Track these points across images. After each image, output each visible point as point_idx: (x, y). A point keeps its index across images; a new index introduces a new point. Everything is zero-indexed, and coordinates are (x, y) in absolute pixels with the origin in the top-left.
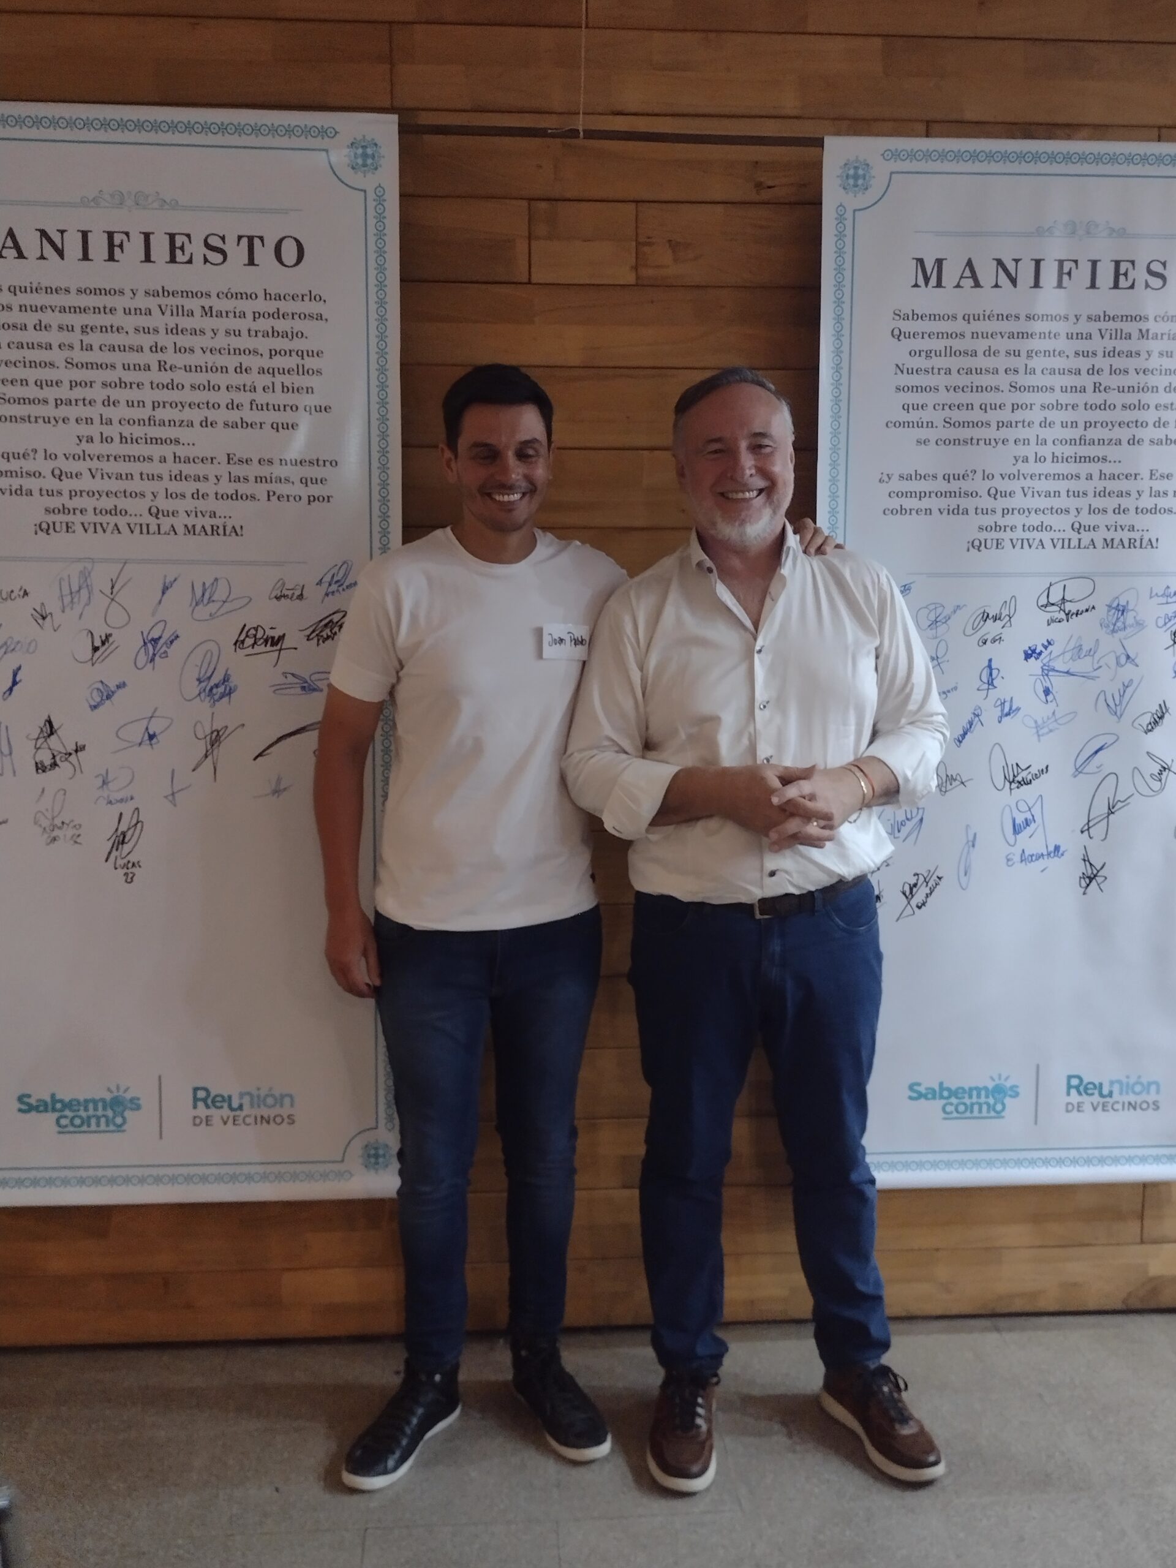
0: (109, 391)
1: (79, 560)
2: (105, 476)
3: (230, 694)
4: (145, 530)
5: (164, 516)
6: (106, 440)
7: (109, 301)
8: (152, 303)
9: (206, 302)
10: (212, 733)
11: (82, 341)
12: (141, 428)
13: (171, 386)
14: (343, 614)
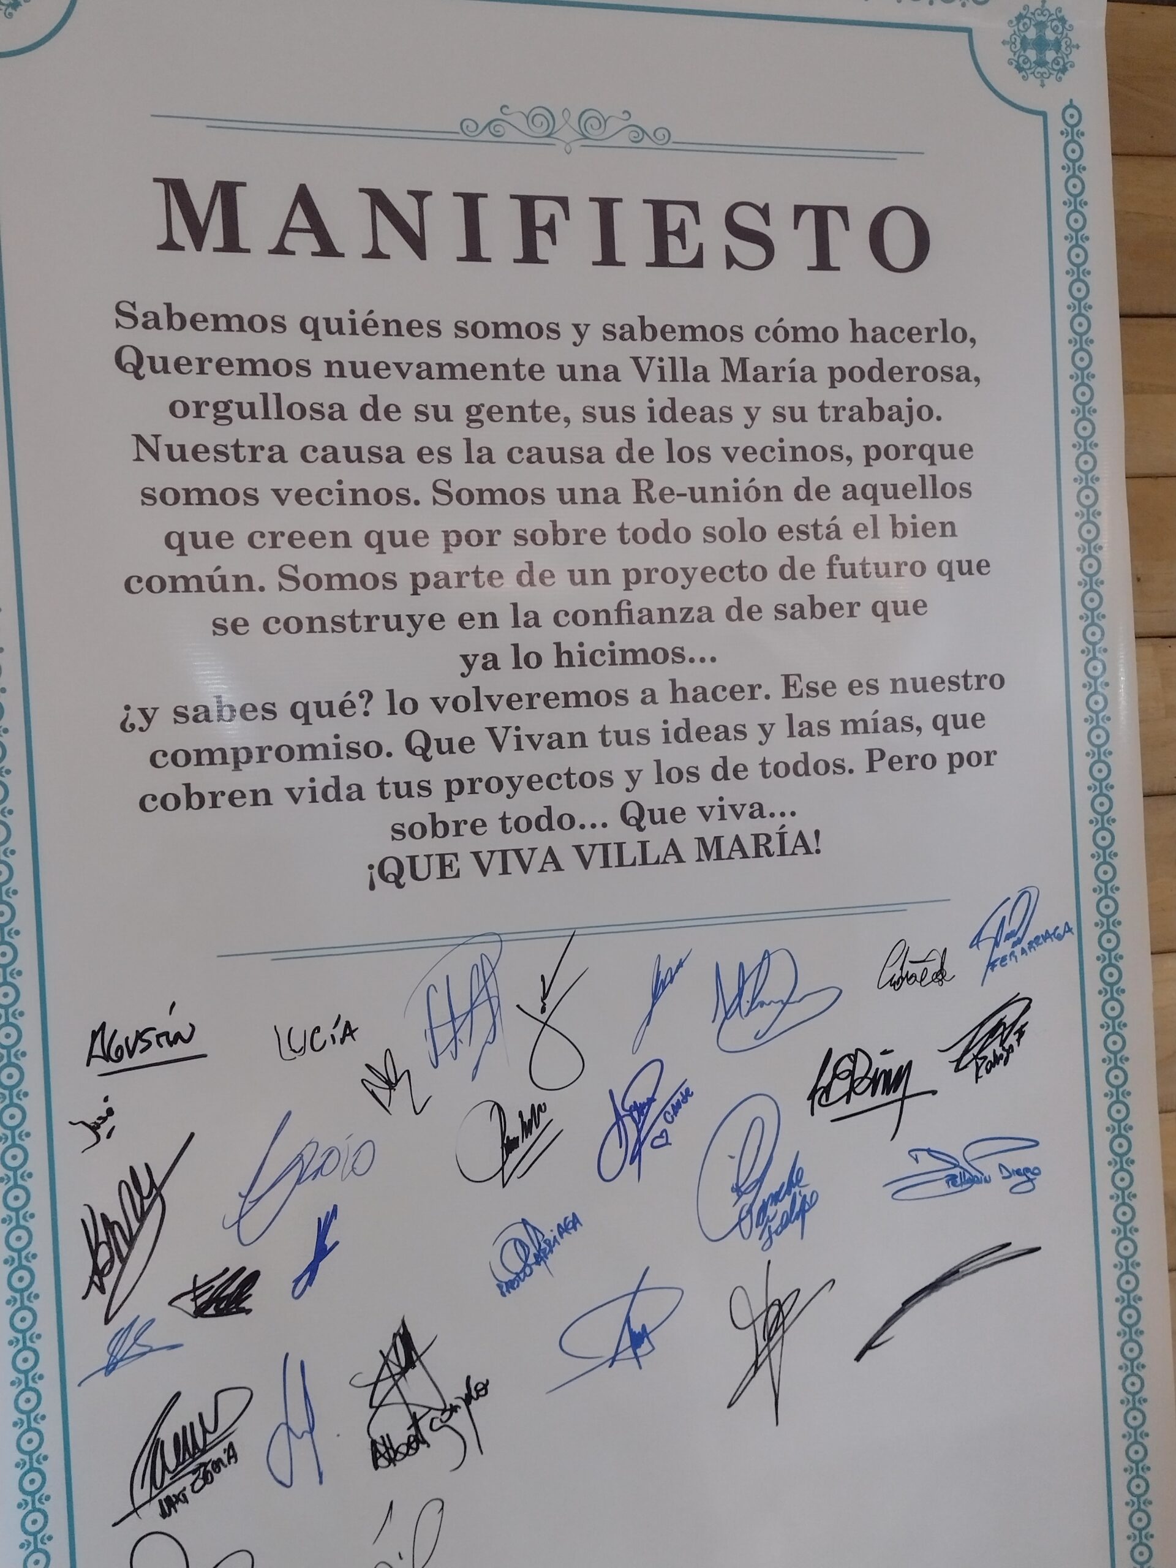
0: (530, 551)
1: (468, 940)
2: (525, 742)
3: (803, 1212)
4: (613, 859)
5: (653, 822)
6: (524, 660)
7: (528, 351)
8: (619, 353)
9: (734, 350)
10: (768, 1310)
11: (468, 440)
12: (603, 629)
13: (663, 534)
14: (1023, 1004)
